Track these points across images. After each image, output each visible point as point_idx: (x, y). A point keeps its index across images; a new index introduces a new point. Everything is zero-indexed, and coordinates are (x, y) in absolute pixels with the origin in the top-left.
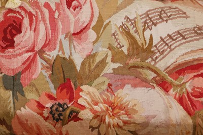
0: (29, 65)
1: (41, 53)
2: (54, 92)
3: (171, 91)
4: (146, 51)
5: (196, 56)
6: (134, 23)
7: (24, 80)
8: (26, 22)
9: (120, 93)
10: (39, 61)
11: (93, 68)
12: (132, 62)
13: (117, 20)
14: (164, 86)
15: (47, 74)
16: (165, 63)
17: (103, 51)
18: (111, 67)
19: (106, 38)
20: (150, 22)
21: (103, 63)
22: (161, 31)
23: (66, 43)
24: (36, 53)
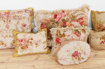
0: (59, 20)
1: (60, 18)
2: (63, 23)
3: (79, 22)
4: (74, 17)
5: (81, 17)
6: (72, 14)
7: (58, 22)
9: (72, 23)
10: (60, 19)
11: (68, 20)
12: (73, 18)
13: (70, 13)
14: (78, 21)
15: (61, 21)
16: (77, 18)
17: (69, 17)
18: (70, 19)
20: (74, 13)
21: (69, 19)
22: (76, 14)
23: (63, 17)
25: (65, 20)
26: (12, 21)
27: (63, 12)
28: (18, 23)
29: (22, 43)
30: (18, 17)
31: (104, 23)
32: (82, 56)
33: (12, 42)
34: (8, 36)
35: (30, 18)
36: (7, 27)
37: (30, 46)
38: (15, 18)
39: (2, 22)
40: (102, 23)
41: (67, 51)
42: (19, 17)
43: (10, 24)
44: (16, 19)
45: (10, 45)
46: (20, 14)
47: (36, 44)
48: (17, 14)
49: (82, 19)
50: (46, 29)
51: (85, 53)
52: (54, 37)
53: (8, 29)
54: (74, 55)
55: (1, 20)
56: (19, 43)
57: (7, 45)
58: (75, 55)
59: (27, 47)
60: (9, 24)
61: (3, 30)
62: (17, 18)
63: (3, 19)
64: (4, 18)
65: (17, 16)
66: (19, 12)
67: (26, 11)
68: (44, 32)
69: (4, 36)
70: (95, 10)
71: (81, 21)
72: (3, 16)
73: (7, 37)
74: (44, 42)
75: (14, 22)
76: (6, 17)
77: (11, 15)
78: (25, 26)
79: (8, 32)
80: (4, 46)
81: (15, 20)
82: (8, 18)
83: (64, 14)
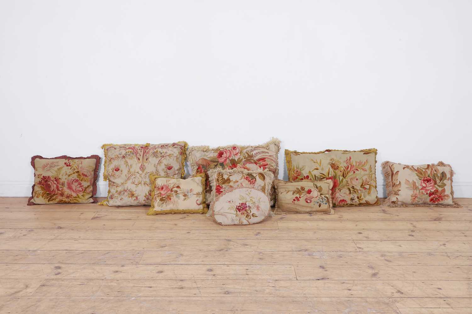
0: (225, 160)
1: (228, 158)
2: (231, 166)
3: (258, 165)
4: (252, 156)
5: (263, 157)
6: (248, 151)
7: (224, 164)
8: (224, 153)
9: (246, 165)
10: (228, 160)
11: (240, 161)
12: (249, 159)
13: (245, 151)
14: (256, 163)
15: (229, 162)
16: (256, 159)
17: (242, 157)
18: (244, 160)
19: (242, 154)
20: (252, 151)
21: (242, 159)
22: (254, 153)
23: (234, 157)
24: (226, 158)
25: (235, 160)
26: (150, 159)
27: (234, 148)
28: (160, 162)
29: (162, 192)
30: (161, 154)
31: (303, 170)
32: (254, 211)
33: (148, 194)
34: (143, 183)
35: (180, 157)
36: (142, 168)
37: (174, 198)
38: (155, 154)
39: (136, 160)
40: (300, 169)
41: (230, 202)
42: (163, 153)
43: (147, 164)
44: (157, 157)
45: (144, 198)
46: (164, 150)
47: (185, 195)
48: (160, 150)
49: (263, 159)
50: (203, 175)
51: (258, 208)
52: (214, 184)
53: (143, 172)
54: (239, 209)
55: (134, 157)
56: (158, 192)
57: (138, 197)
58: (242, 208)
59: (169, 198)
60: (145, 164)
61: (135, 173)
62: (159, 155)
63: (136, 155)
64: (138, 155)
65: (160, 152)
66: (163, 146)
67: (174, 145)
68: (199, 179)
69: (136, 183)
70: (292, 149)
71: (262, 163)
72: (137, 151)
73: (140, 185)
74: (198, 194)
75: (153, 161)
76: (142, 154)
77: (150, 150)
78: (170, 168)
79: (142, 176)
80: (135, 200)
81: (155, 158)
82: (145, 155)
83: (235, 152)
